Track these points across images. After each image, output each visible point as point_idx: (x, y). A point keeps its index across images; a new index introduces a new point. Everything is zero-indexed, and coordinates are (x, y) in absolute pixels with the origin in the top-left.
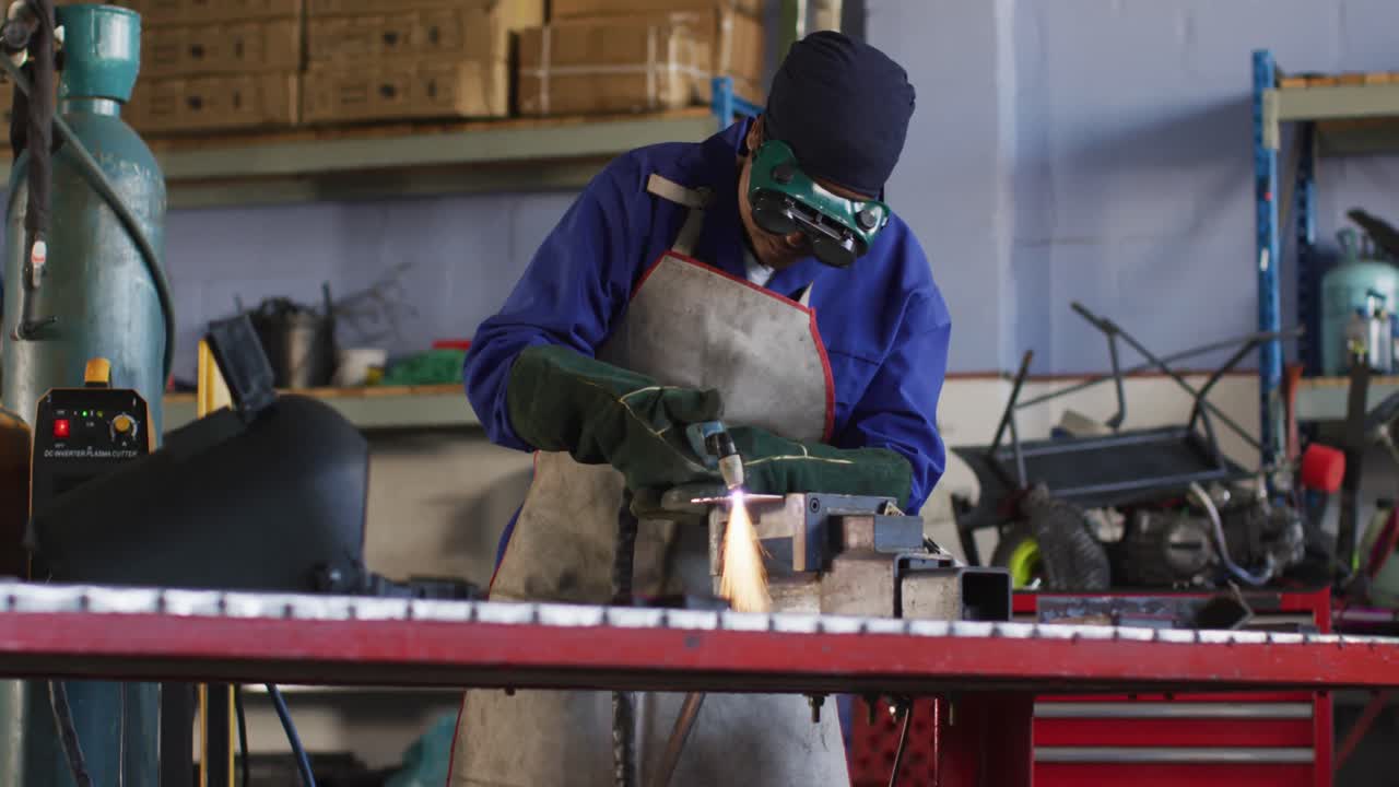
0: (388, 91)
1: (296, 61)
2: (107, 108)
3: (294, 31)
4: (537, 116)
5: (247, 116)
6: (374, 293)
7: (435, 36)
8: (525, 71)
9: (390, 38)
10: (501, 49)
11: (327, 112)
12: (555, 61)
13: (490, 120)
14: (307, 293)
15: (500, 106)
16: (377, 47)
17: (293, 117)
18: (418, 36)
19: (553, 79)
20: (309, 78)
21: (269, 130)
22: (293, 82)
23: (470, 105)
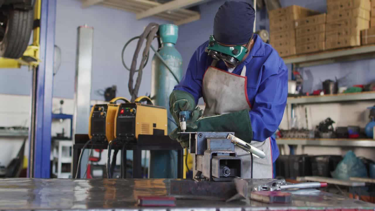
0: (339, 43)
1: (324, 39)
2: (170, 45)
3: (323, 35)
4: (365, 45)
5: (316, 49)
6: (344, 78)
7: (347, 33)
8: (363, 37)
9: (339, 34)
10: (358, 33)
11: (329, 47)
12: (368, 34)
13: (357, 46)
14: (332, 78)
15: (359, 43)
16: (337, 36)
17: (324, 49)
18: (344, 33)
19: (368, 39)
20: (326, 42)
21: (320, 52)
22: (324, 43)
23: (353, 44)
